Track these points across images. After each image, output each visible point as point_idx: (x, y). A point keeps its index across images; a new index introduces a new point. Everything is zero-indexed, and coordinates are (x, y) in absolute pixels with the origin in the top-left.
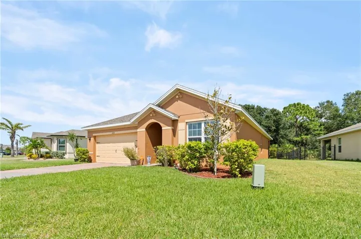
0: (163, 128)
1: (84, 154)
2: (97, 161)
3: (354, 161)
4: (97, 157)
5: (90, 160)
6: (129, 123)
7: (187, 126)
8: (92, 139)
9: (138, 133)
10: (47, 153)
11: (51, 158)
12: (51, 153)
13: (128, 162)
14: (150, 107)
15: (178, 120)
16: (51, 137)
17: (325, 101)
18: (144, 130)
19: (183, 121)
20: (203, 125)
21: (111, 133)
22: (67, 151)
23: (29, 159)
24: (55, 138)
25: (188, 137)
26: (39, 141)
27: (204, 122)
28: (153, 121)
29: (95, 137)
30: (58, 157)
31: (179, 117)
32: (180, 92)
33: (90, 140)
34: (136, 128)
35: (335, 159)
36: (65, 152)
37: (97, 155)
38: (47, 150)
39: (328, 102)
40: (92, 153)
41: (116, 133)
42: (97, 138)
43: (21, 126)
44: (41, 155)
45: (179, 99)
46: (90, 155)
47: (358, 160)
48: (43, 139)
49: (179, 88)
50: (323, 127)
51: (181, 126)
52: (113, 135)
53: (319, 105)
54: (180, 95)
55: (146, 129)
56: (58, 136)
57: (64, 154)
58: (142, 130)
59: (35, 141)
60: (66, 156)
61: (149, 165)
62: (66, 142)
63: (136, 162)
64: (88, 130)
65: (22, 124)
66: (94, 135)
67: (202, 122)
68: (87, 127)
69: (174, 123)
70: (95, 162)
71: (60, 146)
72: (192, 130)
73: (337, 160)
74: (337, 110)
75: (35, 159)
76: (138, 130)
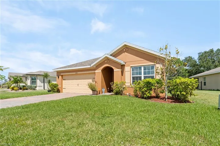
0: (114, 70)
1: (55, 87)
2: (63, 92)
3: (215, 90)
4: (63, 89)
5: (58, 91)
6: (89, 67)
7: (131, 69)
8: (60, 77)
9: (96, 73)
10: (24, 86)
11: (27, 90)
12: (27, 86)
13: (90, 92)
14: (106, 57)
15: (125, 65)
16: (26, 76)
17: (188, 56)
18: (101, 71)
19: (128, 66)
20: (143, 68)
21: (75, 73)
22: (38, 85)
23: (11, 90)
24: (29, 76)
25: (132, 76)
26: (19, 78)
27: (143, 66)
28: (107, 65)
29: (62, 76)
30: (32, 89)
31: (126, 63)
32: (126, 47)
33: (58, 77)
34: (95, 70)
35: (201, 90)
36: (36, 85)
37: (63, 87)
38: (24, 84)
39: (189, 57)
40: (60, 86)
41: (78, 73)
42: (63, 77)
43: (2, 68)
44: (20, 88)
45: (126, 51)
46: (59, 88)
47: (218, 90)
48: (21, 77)
49: (126, 44)
50: (187, 71)
51: (127, 69)
52: (77, 74)
53: (185, 59)
54: (126, 49)
55: (102, 71)
56: (31, 75)
57: (36, 87)
58: (99, 71)
59: (16, 78)
60: (37, 88)
61: (104, 94)
62: (37, 79)
63: (96, 92)
64: (57, 71)
65: (2, 67)
66: (62, 74)
67: (142, 66)
68: (57, 69)
69: (122, 67)
70: (62, 92)
71: (32, 82)
72: (135, 71)
73: (203, 90)
74: (196, 62)
75: (16, 90)
76: (96, 71)
